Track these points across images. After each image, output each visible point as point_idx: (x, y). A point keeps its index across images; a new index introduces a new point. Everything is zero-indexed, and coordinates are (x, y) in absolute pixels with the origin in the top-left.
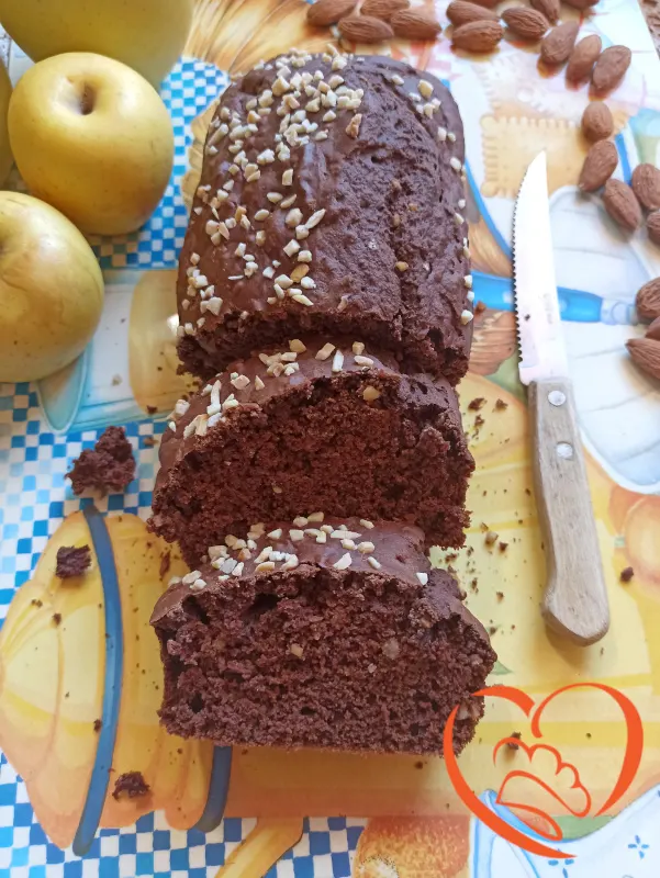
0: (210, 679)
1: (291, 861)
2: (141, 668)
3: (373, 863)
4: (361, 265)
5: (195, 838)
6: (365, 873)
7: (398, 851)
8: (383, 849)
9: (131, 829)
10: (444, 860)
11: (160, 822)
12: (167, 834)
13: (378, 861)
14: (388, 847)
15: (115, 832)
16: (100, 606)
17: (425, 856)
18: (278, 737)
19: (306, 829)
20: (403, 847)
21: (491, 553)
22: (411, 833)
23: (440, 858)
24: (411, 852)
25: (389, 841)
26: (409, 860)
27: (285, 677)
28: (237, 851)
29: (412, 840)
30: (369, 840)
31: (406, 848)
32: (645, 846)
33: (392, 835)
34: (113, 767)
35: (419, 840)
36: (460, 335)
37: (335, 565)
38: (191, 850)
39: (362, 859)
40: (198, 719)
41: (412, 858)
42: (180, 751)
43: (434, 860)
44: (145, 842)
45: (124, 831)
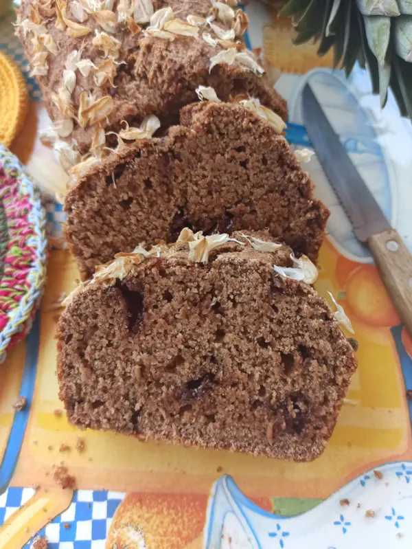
1: (59, 524)
3: (125, 529)
6: (118, 537)
7: (148, 520)
8: (135, 517)
10: (184, 529)
13: (130, 527)
14: (140, 517)
17: (169, 525)
19: (74, 499)
20: (152, 517)
22: (160, 507)
24: (158, 522)
25: (141, 512)
26: (155, 528)
28: (15, 514)
30: (124, 511)
32: (348, 524)
33: (144, 507)
39: (116, 526)
41: (158, 526)
43: (176, 529)
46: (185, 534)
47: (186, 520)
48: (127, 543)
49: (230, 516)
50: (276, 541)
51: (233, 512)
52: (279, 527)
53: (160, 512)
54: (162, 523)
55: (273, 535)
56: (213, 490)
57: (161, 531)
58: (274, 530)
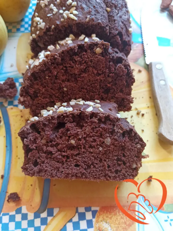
0: (40, 154)
1: (72, 223)
2: (18, 157)
3: (101, 223)
4: (94, 7)
5: (37, 215)
6: (99, 227)
7: (111, 218)
8: (105, 217)
9: (13, 213)
10: (127, 221)
11: (24, 210)
12: (26, 215)
13: (103, 222)
14: (107, 217)
15: (8, 214)
16: (4, 137)
17: (120, 220)
18: (66, 175)
19: (77, 211)
20: (112, 217)
21: (139, 117)
22: (115, 212)
23: (126, 220)
24: (115, 219)
25: (107, 215)
26: (114, 221)
27: (68, 152)
28: (52, 220)
29: (115, 214)
30: (99, 215)
31: (113, 217)
33: (108, 213)
34: (8, 191)
35: (118, 214)
36: (129, 36)
37: (86, 110)
38: (36, 220)
39: (97, 222)
40: (36, 169)
41: (115, 220)
42: (31, 185)
43: (123, 221)
44: (18, 218)
45: (11, 214)
46: (128, 223)
48: (103, 229)
50: (168, 223)
52: (168, 217)
55: (166, 221)
57: (117, 222)
58: (167, 219)
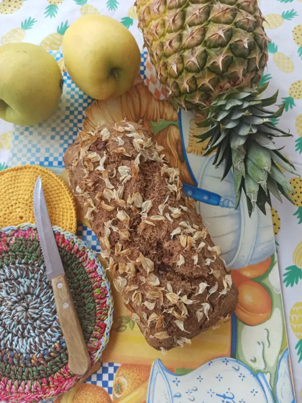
1: (96, 374)
6: (118, 380)
13: (122, 377)
14: (126, 373)
17: (136, 376)
19: (102, 365)
20: (130, 373)
26: (131, 377)
30: (120, 371)
32: (202, 379)
33: (127, 369)
39: (117, 376)
43: (139, 378)
46: (142, 380)
47: (143, 375)
48: (121, 382)
49: (159, 374)
50: (175, 384)
51: (160, 372)
52: (176, 379)
53: (133, 371)
54: (134, 375)
55: (174, 381)
56: (153, 364)
57: (134, 378)
58: (175, 380)
